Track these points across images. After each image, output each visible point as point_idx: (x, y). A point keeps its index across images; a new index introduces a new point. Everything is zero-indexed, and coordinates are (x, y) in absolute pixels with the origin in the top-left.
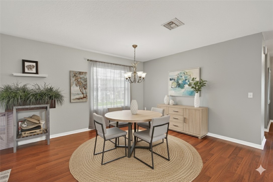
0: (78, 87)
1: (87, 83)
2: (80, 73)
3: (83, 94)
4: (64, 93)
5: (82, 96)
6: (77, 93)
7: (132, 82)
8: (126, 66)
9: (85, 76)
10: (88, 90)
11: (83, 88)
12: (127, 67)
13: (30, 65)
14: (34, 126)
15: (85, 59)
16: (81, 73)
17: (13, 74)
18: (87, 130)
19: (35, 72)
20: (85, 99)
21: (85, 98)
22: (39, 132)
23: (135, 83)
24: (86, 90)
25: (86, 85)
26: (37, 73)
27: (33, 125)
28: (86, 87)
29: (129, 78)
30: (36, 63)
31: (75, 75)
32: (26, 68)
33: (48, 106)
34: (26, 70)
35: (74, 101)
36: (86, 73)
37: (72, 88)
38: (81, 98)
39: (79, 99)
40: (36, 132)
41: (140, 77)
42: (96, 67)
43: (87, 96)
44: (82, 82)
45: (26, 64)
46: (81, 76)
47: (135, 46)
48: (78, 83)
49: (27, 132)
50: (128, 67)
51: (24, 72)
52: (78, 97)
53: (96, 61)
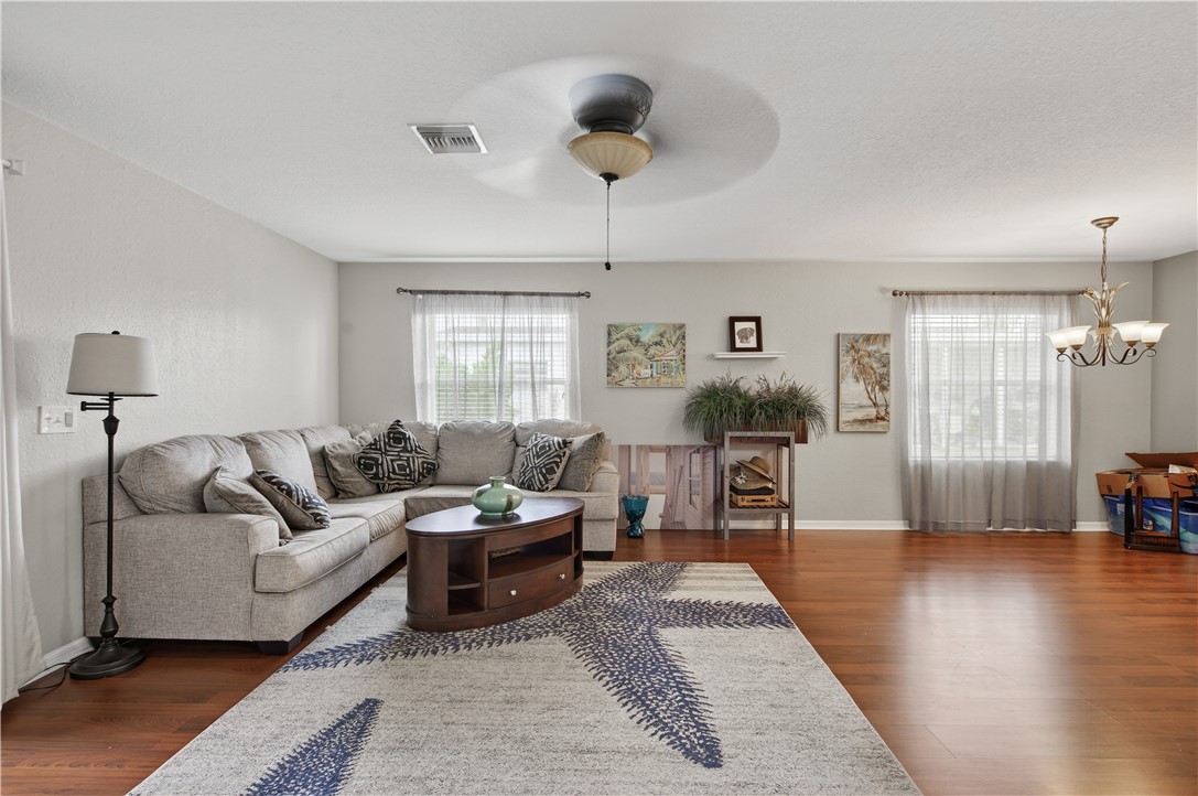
0: (862, 383)
1: (888, 372)
2: (868, 338)
3: (875, 405)
4: (825, 401)
5: (872, 412)
6: (856, 402)
7: (1088, 364)
8: (1053, 294)
9: (884, 346)
10: (892, 395)
11: (877, 387)
12: (1056, 297)
13: (746, 329)
14: (759, 486)
15: (883, 290)
16: (872, 338)
17: (713, 355)
18: (899, 526)
19: (755, 346)
20: (885, 423)
21: (883, 419)
22: (770, 503)
23: (1104, 364)
24: (887, 395)
25: (888, 374)
26: (759, 348)
27: (756, 482)
28: (885, 383)
29: (1076, 347)
30: (757, 320)
31: (853, 347)
32: (737, 337)
33: (792, 435)
34: (739, 344)
35: (848, 429)
36: (886, 337)
37: (842, 386)
38: (871, 421)
39: (862, 422)
40: (764, 500)
41: (1132, 344)
42: (924, 313)
43: (887, 413)
44: (872, 369)
45: (739, 326)
46: (872, 348)
47: (1106, 223)
48: (863, 372)
49: (747, 498)
50: (1065, 298)
51: (733, 348)
52: (859, 415)
53: (922, 294)
